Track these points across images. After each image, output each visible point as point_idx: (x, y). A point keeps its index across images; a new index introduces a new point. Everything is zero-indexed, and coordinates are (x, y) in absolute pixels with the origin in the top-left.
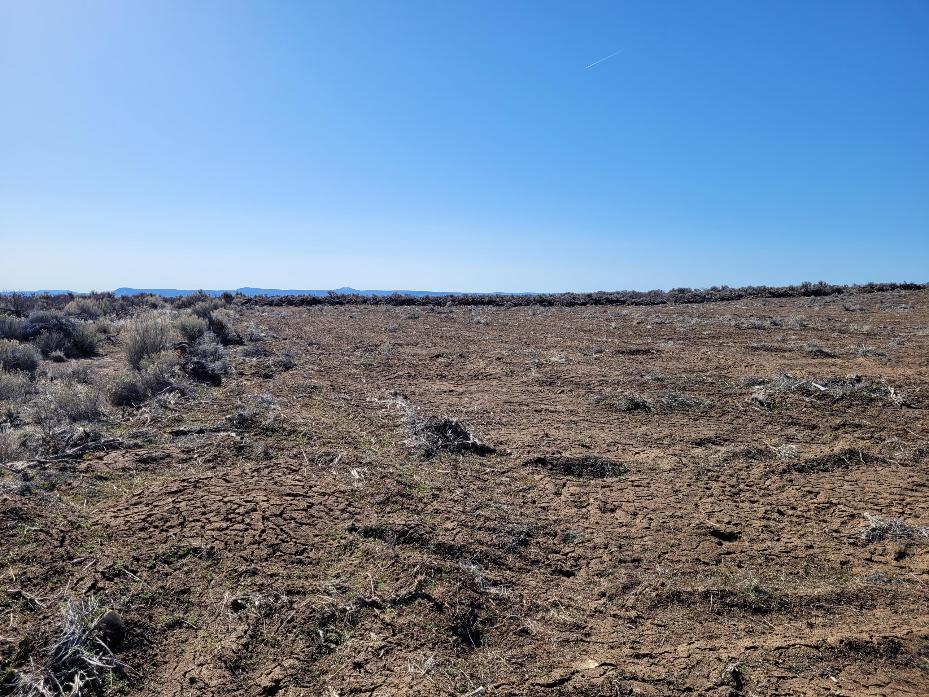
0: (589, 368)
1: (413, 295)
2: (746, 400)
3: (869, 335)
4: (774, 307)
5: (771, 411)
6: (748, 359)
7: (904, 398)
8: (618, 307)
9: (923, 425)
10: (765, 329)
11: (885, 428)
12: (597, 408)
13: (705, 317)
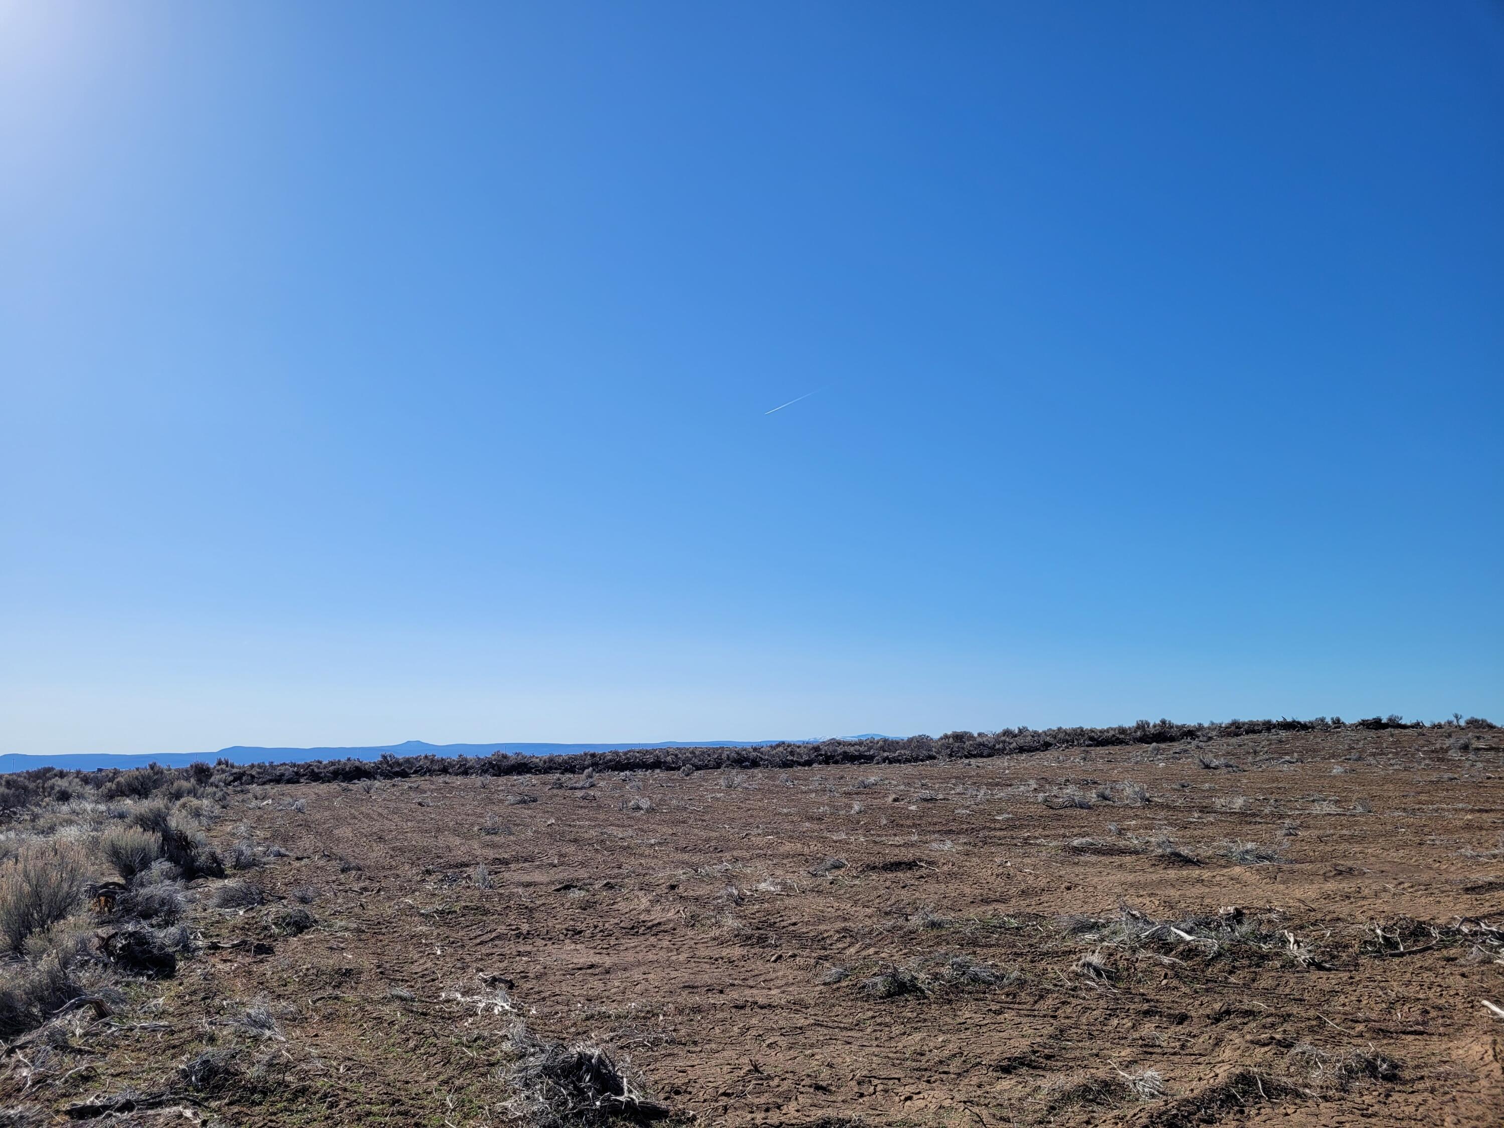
0: (820, 902)
1: (527, 753)
2: (1074, 968)
3: (1246, 816)
4: (1100, 764)
5: (1114, 986)
6: (1068, 872)
7: (1310, 951)
8: (863, 767)
9: (1344, 1005)
10: (1089, 808)
11: (1289, 1015)
12: (837, 994)
13: (997, 784)
